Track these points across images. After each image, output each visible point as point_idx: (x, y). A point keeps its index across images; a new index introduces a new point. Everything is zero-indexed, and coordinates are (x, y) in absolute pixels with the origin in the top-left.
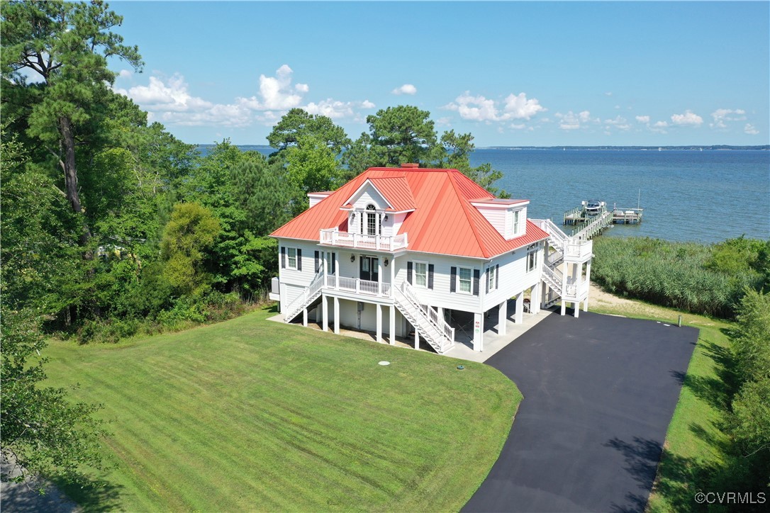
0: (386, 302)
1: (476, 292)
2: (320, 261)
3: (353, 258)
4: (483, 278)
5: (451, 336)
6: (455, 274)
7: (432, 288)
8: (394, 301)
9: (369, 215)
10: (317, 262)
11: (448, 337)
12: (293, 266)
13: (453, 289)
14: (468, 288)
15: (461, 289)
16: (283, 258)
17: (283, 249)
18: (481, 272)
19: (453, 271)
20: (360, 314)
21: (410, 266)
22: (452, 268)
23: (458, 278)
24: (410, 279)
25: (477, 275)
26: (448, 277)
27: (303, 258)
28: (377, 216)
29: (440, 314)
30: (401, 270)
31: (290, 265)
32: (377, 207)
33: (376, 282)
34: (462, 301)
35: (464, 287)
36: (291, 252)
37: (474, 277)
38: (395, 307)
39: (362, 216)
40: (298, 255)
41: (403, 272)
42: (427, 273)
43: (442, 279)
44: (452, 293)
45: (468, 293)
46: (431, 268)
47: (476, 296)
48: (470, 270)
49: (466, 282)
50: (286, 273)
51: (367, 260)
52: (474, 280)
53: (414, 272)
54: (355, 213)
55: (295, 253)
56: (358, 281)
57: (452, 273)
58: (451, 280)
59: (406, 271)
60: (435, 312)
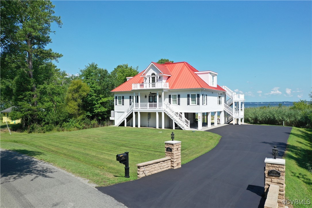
0: (160, 111)
1: (198, 104)
2: (132, 100)
3: (146, 97)
4: (201, 97)
5: (188, 124)
6: (189, 97)
7: (180, 105)
8: (164, 110)
9: (152, 78)
10: (130, 101)
11: (187, 125)
12: (120, 104)
13: (188, 104)
14: (195, 102)
15: (192, 104)
16: (116, 101)
17: (116, 97)
18: (200, 95)
19: (188, 96)
20: (149, 120)
21: (170, 96)
22: (188, 95)
23: (190, 99)
24: (170, 102)
25: (198, 96)
26: (186, 99)
27: (125, 100)
28: (156, 78)
29: (183, 115)
30: (166, 99)
31: (119, 104)
32: (156, 74)
33: (156, 103)
34: (192, 109)
35: (193, 103)
36: (120, 98)
37: (197, 97)
38: (164, 112)
39: (149, 79)
40: (123, 99)
41: (167, 100)
42: (177, 98)
43: (184, 100)
44: (188, 105)
45: (195, 105)
46: (179, 96)
47: (198, 105)
48: (195, 95)
49: (194, 100)
50: (117, 107)
51: (152, 97)
52: (198, 99)
53: (172, 99)
54: (147, 78)
55: (121, 98)
56: (148, 104)
57: (188, 97)
58: (188, 100)
59: (168, 99)
60: (181, 114)
